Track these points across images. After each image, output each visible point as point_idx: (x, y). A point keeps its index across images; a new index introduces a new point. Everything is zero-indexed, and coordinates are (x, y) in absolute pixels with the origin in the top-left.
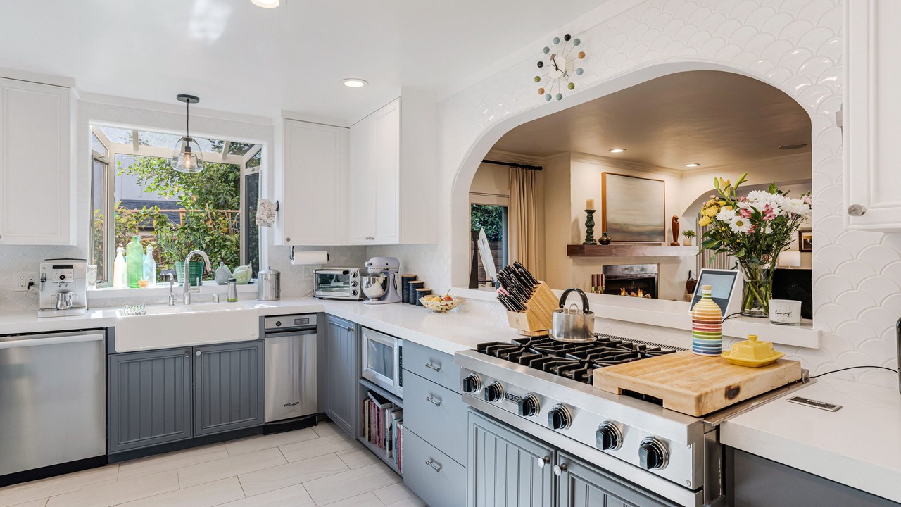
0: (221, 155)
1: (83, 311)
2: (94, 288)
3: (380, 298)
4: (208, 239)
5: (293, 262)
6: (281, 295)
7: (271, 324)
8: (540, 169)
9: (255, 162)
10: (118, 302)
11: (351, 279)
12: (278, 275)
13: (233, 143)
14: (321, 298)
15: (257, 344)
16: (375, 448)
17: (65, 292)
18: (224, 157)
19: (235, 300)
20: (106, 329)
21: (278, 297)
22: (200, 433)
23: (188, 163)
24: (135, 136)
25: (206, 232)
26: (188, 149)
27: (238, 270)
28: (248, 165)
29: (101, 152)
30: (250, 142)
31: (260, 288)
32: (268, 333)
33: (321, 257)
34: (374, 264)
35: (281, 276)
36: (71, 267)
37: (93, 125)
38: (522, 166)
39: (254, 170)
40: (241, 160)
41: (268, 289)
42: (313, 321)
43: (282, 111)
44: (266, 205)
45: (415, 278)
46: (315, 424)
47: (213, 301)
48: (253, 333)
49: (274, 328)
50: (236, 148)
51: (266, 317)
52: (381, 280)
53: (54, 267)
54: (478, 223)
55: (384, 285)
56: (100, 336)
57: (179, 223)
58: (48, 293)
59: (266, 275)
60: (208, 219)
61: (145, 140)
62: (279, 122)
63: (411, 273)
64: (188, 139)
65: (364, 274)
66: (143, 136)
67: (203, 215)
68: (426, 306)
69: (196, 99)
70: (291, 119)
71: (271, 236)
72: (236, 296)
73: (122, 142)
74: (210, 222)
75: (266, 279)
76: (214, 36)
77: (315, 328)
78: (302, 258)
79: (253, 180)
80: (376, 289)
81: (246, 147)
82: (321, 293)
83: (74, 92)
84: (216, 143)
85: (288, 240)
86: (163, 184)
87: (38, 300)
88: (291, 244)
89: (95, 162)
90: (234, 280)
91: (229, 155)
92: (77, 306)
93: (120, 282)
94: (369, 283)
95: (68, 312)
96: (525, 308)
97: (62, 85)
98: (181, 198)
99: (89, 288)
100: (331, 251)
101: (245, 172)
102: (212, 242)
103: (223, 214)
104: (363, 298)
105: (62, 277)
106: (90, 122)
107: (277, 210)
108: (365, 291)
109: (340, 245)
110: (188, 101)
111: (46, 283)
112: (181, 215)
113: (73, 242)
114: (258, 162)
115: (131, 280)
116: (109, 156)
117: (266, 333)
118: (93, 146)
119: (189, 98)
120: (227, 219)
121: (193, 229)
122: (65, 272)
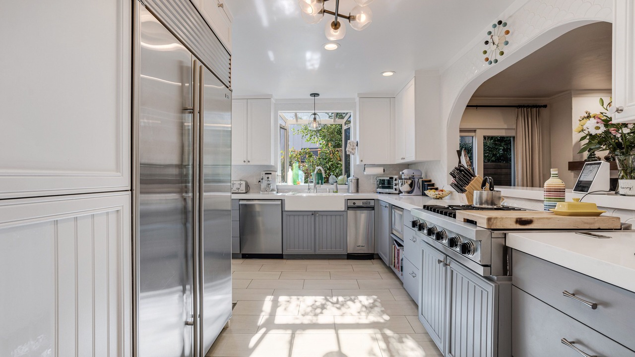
0: (333, 120)
1: (275, 192)
2: (280, 184)
3: (409, 192)
4: (330, 163)
5: (365, 173)
6: (359, 190)
7: (350, 204)
8: (545, 106)
9: (348, 122)
10: (288, 190)
11: (394, 182)
12: (358, 180)
13: (337, 113)
14: (380, 193)
15: (344, 213)
16: (396, 271)
17: (269, 184)
18: (334, 121)
19: (337, 192)
20: (282, 200)
21: (357, 191)
22: (318, 252)
23: (315, 125)
24: (296, 115)
25: (330, 160)
26: (315, 119)
27: (340, 178)
28: (345, 124)
29: (283, 124)
30: (345, 111)
31: (349, 187)
32: (349, 208)
33: (380, 170)
34: (406, 173)
35: (359, 181)
36: (271, 174)
37: (280, 113)
38: (528, 107)
39: (348, 126)
40: (343, 122)
41: (352, 187)
42: (372, 203)
43: (358, 94)
44: (351, 144)
45: (430, 181)
46: (373, 259)
47: (327, 192)
48: (341, 207)
49: (353, 206)
50: (340, 116)
51: (348, 199)
52: (409, 182)
53: (266, 174)
54: (501, 150)
55: (411, 185)
56: (279, 202)
57: (317, 156)
58: (264, 184)
59: (352, 179)
60: (331, 154)
61: (300, 117)
62: (357, 99)
63: (428, 179)
64: (315, 114)
65: (400, 178)
66: (299, 115)
67: (328, 151)
68: (430, 196)
69: (318, 95)
70: (362, 97)
71: (355, 160)
72: (337, 190)
73: (292, 119)
74: (332, 155)
75: (352, 181)
76: (317, 66)
77: (374, 208)
78: (369, 171)
79: (348, 131)
80: (406, 187)
81: (344, 115)
82: (379, 190)
83: (273, 101)
84: (330, 115)
85: (362, 161)
86: (312, 137)
87: (260, 188)
88: (364, 163)
89: (281, 129)
90: (336, 182)
91: (337, 120)
92: (273, 190)
93: (290, 182)
94: (402, 184)
95: (270, 193)
96: (466, 191)
97: (268, 98)
98: (321, 144)
99: (278, 184)
100: (386, 167)
101: (344, 127)
102: (332, 165)
103: (338, 151)
104: (400, 192)
105: (268, 178)
106: (279, 112)
107: (357, 145)
108: (401, 189)
109: (390, 163)
110: (315, 96)
111: (263, 180)
112: (319, 152)
113: (272, 163)
114: (350, 122)
115: (294, 182)
116: (288, 126)
117: (348, 208)
118: (280, 122)
119: (315, 95)
120: (339, 153)
121: (323, 159)
122: (269, 176)
